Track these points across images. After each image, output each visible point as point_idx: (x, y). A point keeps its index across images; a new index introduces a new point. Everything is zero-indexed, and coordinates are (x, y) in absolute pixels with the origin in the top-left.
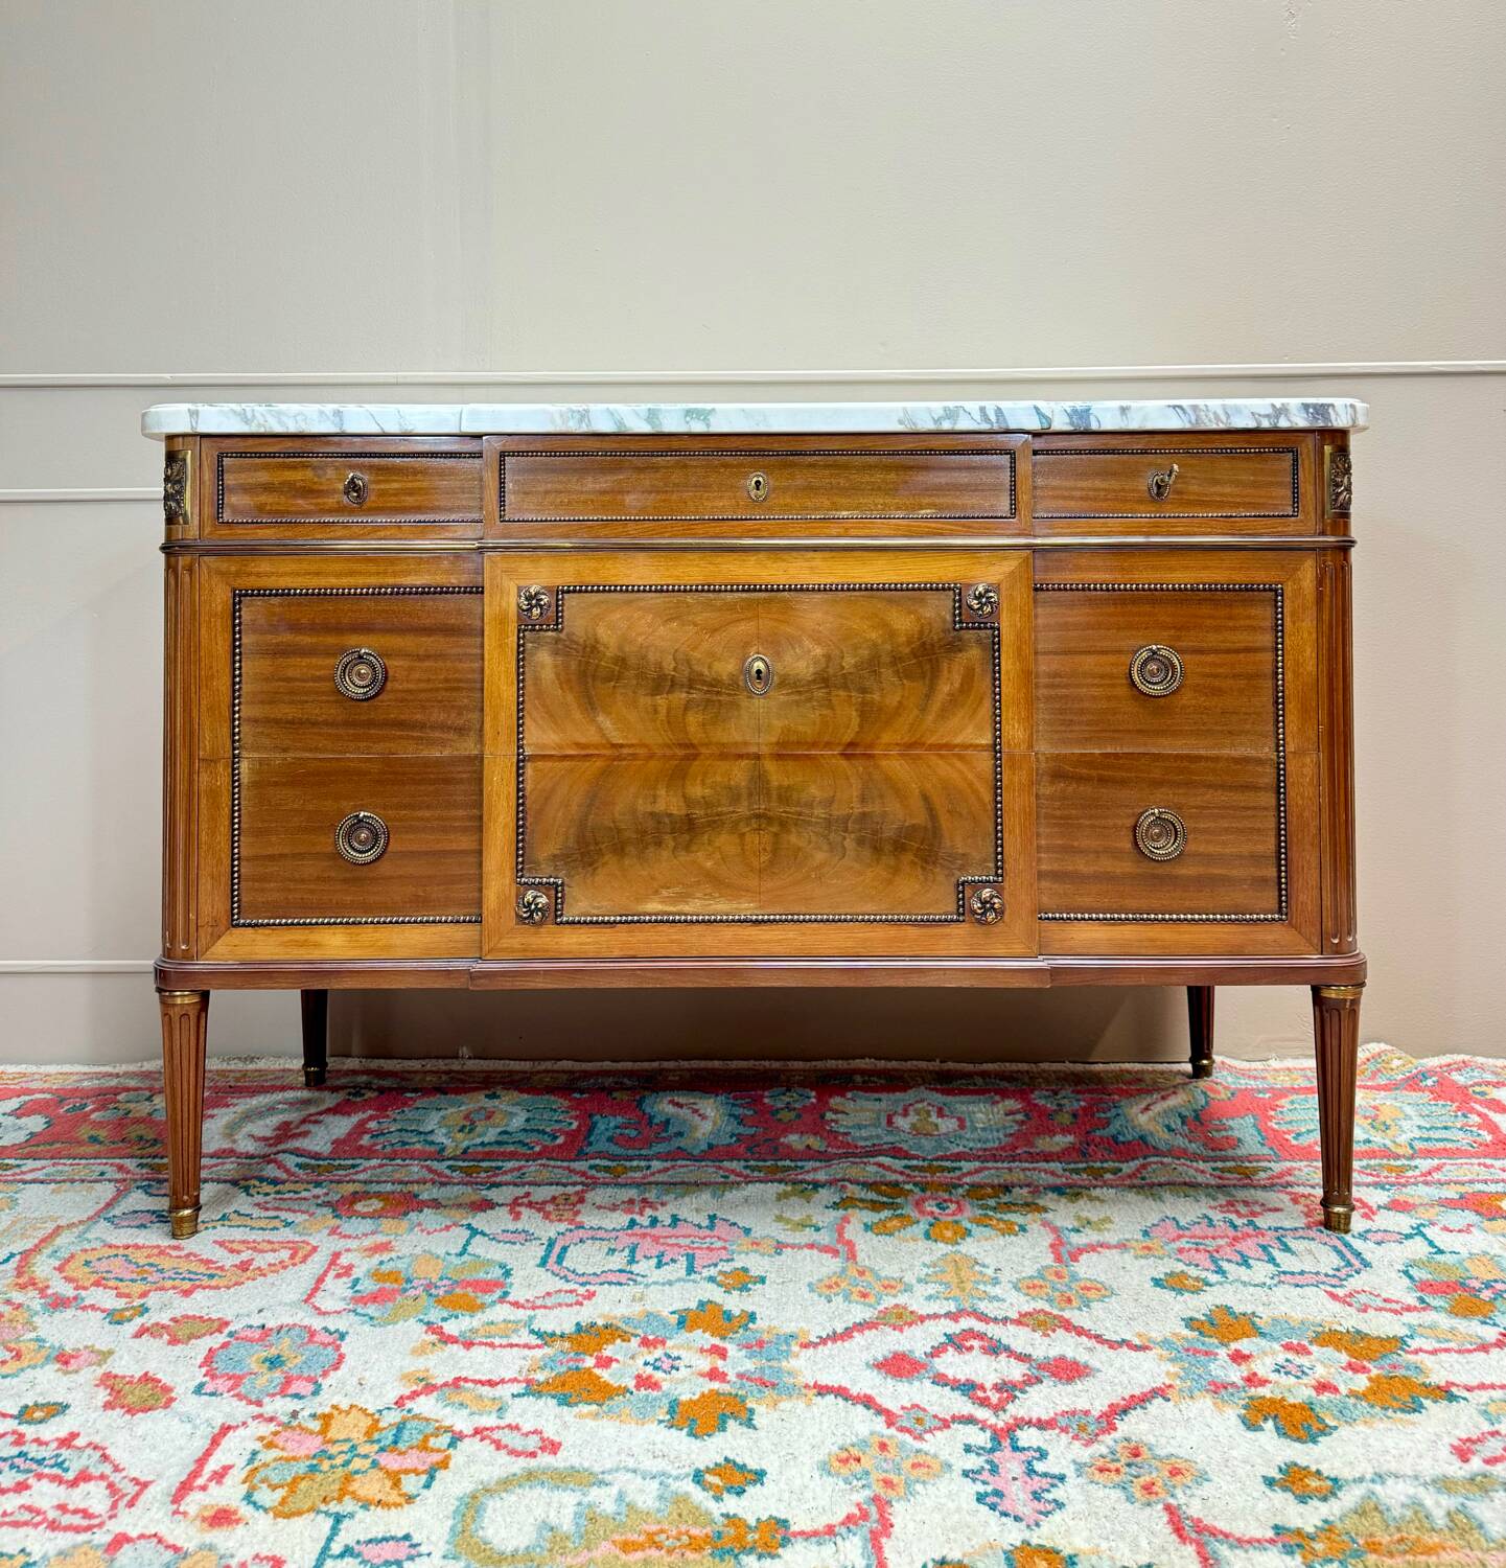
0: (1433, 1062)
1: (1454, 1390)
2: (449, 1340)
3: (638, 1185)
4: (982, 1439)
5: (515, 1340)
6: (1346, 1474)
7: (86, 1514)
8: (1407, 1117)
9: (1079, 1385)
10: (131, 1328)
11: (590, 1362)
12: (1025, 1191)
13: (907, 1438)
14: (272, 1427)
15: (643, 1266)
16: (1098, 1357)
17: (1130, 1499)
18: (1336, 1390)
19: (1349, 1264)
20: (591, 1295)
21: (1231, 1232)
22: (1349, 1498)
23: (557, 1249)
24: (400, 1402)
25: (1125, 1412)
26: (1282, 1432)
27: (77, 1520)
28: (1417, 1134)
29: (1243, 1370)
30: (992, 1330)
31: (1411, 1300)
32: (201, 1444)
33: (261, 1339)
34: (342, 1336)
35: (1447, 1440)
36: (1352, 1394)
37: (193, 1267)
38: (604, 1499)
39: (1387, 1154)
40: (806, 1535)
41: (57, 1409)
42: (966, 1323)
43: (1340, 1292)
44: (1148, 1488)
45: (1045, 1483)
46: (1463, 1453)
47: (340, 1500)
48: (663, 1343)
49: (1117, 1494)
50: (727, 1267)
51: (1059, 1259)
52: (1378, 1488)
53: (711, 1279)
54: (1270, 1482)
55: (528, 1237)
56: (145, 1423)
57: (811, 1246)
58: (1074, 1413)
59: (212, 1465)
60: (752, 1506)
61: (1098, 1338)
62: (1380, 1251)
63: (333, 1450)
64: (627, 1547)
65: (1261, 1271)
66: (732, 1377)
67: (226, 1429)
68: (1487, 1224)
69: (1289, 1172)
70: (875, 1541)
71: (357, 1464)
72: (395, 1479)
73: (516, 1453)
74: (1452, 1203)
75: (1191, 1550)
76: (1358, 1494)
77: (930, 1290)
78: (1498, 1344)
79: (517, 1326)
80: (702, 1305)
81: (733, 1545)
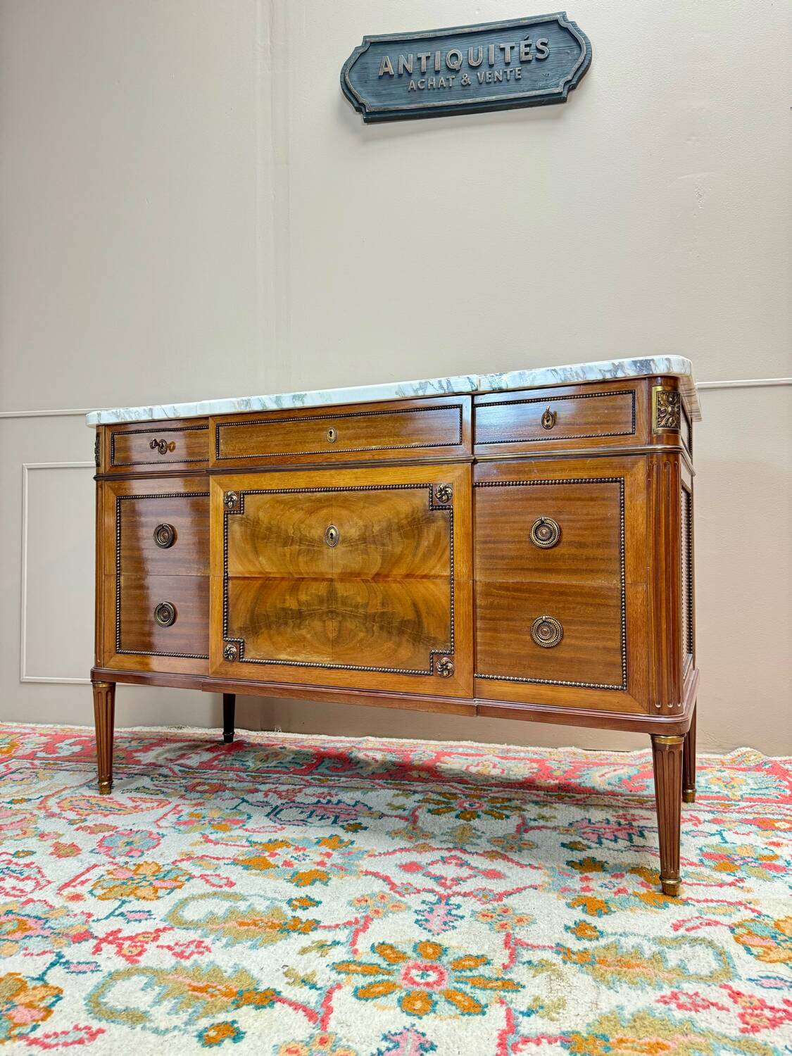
1: (689, 901)
2: (210, 841)
3: (329, 787)
4: (433, 899)
5: (239, 843)
6: (610, 931)
7: (22, 891)
8: (749, 784)
9: (494, 881)
10: (76, 826)
11: (267, 854)
12: (518, 802)
13: (397, 896)
14: (115, 867)
15: (313, 819)
16: (512, 871)
17: (491, 929)
18: (626, 893)
20: (282, 829)
21: (616, 827)
22: (604, 941)
23: (277, 810)
24: (174, 862)
25: (510, 894)
26: (584, 910)
27: (18, 893)
28: (749, 791)
29: (585, 884)
30: (465, 857)
31: (696, 860)
32: (81, 870)
33: (128, 834)
34: (163, 836)
35: (672, 921)
36: (634, 895)
37: (113, 806)
38: (243, 906)
40: (325, 927)
41: (31, 852)
42: (455, 853)
44: (503, 926)
45: (452, 918)
46: (676, 927)
47: (128, 896)
48: (305, 849)
49: (487, 927)
50: (351, 822)
51: (518, 831)
53: (342, 826)
54: (567, 928)
55: (267, 804)
57: (397, 817)
58: (484, 891)
59: (83, 878)
60: (307, 914)
63: (136, 877)
64: (241, 924)
65: (621, 844)
66: (328, 865)
67: (95, 866)
68: (761, 832)
70: (356, 933)
71: (144, 883)
72: (156, 891)
73: (213, 885)
74: (747, 822)
75: (508, 952)
76: (612, 939)
77: (445, 838)
78: (730, 885)
79: (242, 838)
80: (331, 836)
81: (290, 928)
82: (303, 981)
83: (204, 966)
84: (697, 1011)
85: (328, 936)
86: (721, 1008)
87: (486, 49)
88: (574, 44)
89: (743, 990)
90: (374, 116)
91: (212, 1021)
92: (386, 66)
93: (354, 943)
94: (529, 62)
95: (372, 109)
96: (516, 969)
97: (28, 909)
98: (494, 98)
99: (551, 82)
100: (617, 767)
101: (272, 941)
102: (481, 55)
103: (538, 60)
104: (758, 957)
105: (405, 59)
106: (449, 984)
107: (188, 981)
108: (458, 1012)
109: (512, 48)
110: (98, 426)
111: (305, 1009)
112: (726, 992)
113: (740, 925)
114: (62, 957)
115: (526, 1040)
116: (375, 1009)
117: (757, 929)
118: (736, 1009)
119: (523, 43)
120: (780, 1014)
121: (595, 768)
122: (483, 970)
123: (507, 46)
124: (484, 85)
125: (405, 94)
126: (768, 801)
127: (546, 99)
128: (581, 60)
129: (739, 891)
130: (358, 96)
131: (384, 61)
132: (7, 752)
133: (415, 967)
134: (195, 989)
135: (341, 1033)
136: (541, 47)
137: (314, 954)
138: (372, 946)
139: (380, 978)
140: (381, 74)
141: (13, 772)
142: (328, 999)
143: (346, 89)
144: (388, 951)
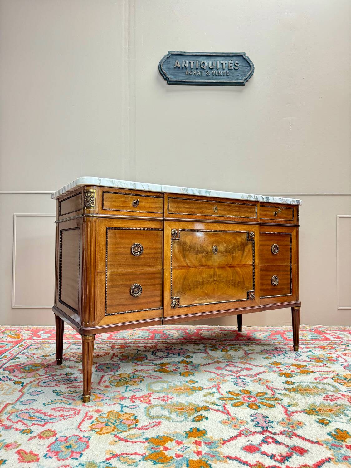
0: (315, 327)
1: (315, 372)
2: (138, 365)
3: (167, 344)
4: (235, 377)
6: (296, 382)
8: (309, 335)
9: (250, 371)
12: (238, 345)
13: (222, 377)
14: (111, 376)
15: (170, 355)
16: (254, 367)
17: (260, 385)
18: (295, 372)
19: (298, 355)
20: (162, 359)
21: (277, 351)
22: (296, 385)
23: (154, 353)
24: (132, 373)
25: (259, 374)
26: (285, 377)
28: (311, 337)
29: (279, 369)
30: (234, 364)
31: (309, 360)
32: (99, 378)
33: (105, 365)
34: (119, 364)
35: (313, 378)
36: (297, 372)
38: (172, 384)
39: (305, 340)
40: (206, 388)
41: (72, 374)
42: (230, 363)
43: (296, 359)
44: (263, 383)
45: (245, 383)
46: (316, 379)
47: (126, 384)
48: (177, 365)
50: (186, 355)
51: (246, 354)
52: (301, 383)
53: (183, 357)
54: (283, 383)
55: (148, 351)
57: (201, 352)
58: (250, 374)
59: (103, 380)
60: (196, 385)
61: (254, 365)
62: (303, 354)
63: (123, 378)
64: (176, 390)
65: (282, 356)
66: (189, 369)
67: (103, 376)
68: (323, 350)
69: (287, 343)
70: (218, 389)
71: (128, 380)
72: (135, 382)
73: (155, 379)
74: (317, 347)
75: (270, 390)
76: (298, 384)
77: (223, 358)
78: (323, 366)
79: (150, 363)
80: (182, 360)
81: (194, 390)
82: (213, 404)
83: (175, 402)
84: (336, 400)
86: (342, 399)
87: (217, 62)
88: (248, 65)
89: (345, 394)
90: (172, 83)
91: (194, 417)
92: (177, 64)
93: (219, 392)
94: (232, 69)
95: (172, 80)
96: (276, 395)
98: (219, 81)
99: (240, 78)
101: (192, 394)
102: (214, 64)
103: (235, 69)
104: (343, 385)
105: (185, 62)
106: (259, 400)
107: (173, 407)
108: (268, 407)
109: (225, 63)
111: (220, 412)
112: (340, 395)
113: (334, 377)
114: (122, 405)
115: (293, 413)
116: (242, 409)
117: (339, 378)
118: (346, 399)
119: (230, 62)
121: (255, 333)
122: (266, 396)
123: (224, 63)
124: (215, 76)
125: (185, 76)
127: (238, 84)
128: (251, 71)
129: (327, 368)
130: (166, 74)
131: (176, 62)
132: (18, 338)
133: (245, 397)
134: (179, 409)
135: (237, 416)
136: (236, 65)
137: (209, 396)
138: (226, 392)
139: (236, 401)
140: (175, 66)
141: (31, 345)
142: (225, 408)
143: (161, 72)
144: (233, 393)
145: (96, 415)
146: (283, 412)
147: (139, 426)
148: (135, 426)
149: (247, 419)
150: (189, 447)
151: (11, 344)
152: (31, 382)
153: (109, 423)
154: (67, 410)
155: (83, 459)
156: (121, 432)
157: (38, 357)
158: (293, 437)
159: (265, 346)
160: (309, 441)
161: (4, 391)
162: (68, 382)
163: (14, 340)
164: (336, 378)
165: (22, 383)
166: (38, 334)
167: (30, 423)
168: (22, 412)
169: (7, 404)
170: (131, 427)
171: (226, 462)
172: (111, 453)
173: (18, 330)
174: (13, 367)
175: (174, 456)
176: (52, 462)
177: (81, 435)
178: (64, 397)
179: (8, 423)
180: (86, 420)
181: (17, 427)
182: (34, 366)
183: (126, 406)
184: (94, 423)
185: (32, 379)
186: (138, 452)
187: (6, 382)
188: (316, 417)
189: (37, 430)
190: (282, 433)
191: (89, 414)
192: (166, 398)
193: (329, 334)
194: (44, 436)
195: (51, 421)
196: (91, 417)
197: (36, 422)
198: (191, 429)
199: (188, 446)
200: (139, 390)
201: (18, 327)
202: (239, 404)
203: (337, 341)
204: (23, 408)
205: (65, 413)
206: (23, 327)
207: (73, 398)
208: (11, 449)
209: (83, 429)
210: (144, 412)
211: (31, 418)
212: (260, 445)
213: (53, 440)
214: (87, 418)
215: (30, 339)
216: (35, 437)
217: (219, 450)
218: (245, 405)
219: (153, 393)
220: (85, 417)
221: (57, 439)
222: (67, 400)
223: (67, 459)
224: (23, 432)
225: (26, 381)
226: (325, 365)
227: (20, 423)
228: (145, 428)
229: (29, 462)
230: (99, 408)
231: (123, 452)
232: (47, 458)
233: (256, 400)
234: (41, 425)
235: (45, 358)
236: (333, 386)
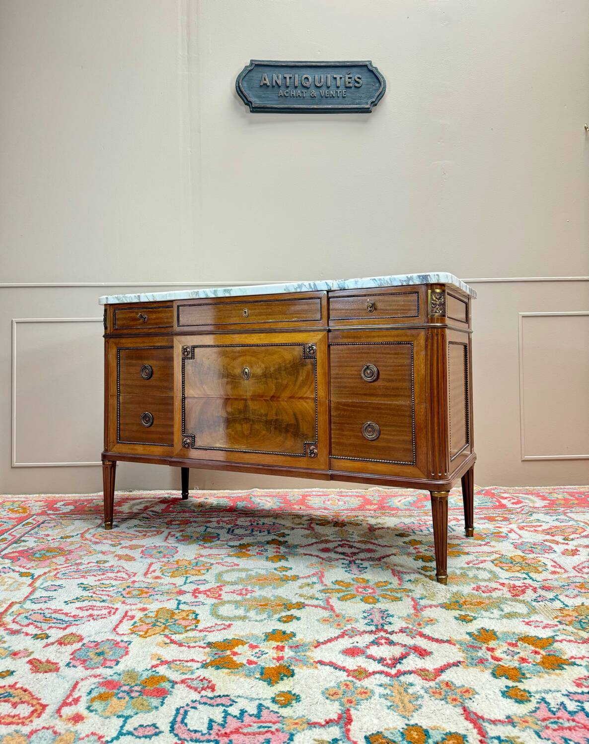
0: (487, 488)
1: (470, 553)
2: (206, 547)
4: (348, 562)
5: (224, 548)
7: (123, 578)
8: (476, 501)
9: (373, 553)
10: (118, 547)
11: (245, 551)
12: (362, 517)
13: (328, 562)
14: (164, 563)
15: (255, 533)
16: (378, 548)
20: (242, 539)
21: (418, 525)
23: (231, 530)
24: (195, 558)
25: (384, 557)
26: (423, 561)
27: (121, 579)
28: (477, 504)
29: (417, 550)
30: (352, 544)
32: (146, 566)
33: (155, 548)
34: (177, 547)
35: (465, 562)
37: (130, 535)
38: (253, 573)
40: (303, 578)
41: (105, 562)
42: (343, 542)
45: (362, 569)
46: (468, 563)
47: (186, 574)
48: (263, 547)
49: (380, 569)
50: (279, 533)
51: (370, 531)
53: (275, 535)
55: (222, 528)
56: (130, 563)
57: (302, 528)
58: (371, 557)
59: (151, 569)
60: (289, 573)
61: (379, 545)
62: (458, 528)
63: (181, 567)
64: (259, 580)
65: (425, 533)
66: (282, 552)
67: (152, 564)
68: (490, 522)
70: (321, 578)
71: (188, 569)
72: (199, 571)
73: (228, 566)
74: (482, 518)
75: (396, 578)
77: (334, 536)
78: (484, 545)
79: (224, 545)
80: (272, 540)
81: (285, 579)
82: (311, 598)
83: (257, 597)
84: (491, 592)
85: (309, 581)
86: (499, 589)
87: (327, 76)
88: (376, 80)
89: (505, 582)
90: (257, 109)
91: (280, 615)
92: (265, 80)
93: (322, 582)
94: (351, 87)
95: (256, 105)
96: (405, 584)
97: (137, 585)
98: (330, 106)
99: (364, 101)
100: (405, 497)
101: (282, 585)
102: (322, 80)
103: (355, 87)
104: (507, 570)
105: (277, 77)
106: (379, 592)
107: (254, 603)
108: (390, 601)
109: (341, 78)
110: (105, 305)
112: (498, 584)
113: (496, 560)
114: (180, 601)
115: (425, 607)
117: (504, 560)
118: (505, 589)
119: (347, 76)
120: (523, 588)
122: (389, 586)
123: (338, 77)
124: (324, 98)
125: (277, 98)
126: (488, 508)
127: (361, 110)
128: (380, 90)
129: (489, 548)
130: (248, 96)
131: (264, 77)
132: (24, 512)
133: (359, 587)
134: (261, 605)
135: (343, 612)
136: (357, 80)
137: (307, 588)
138: (332, 582)
139: (346, 593)
140: (262, 84)
141: (43, 523)
142: (328, 603)
143: (239, 91)
144: (341, 583)
145: (139, 615)
146: (411, 607)
147: (200, 627)
148: (194, 627)
149: (357, 616)
150: (267, 653)
151: (14, 522)
152: (45, 573)
153: (158, 624)
154: (98, 608)
155: (121, 667)
156: (175, 634)
157: (54, 539)
158: (417, 636)
159: (403, 518)
160: (437, 641)
161: (5, 587)
162: (100, 573)
163: (17, 515)
164: (500, 561)
165: (32, 575)
166: (55, 506)
167: (45, 626)
168: (34, 613)
169: (13, 603)
170: (188, 628)
171: (316, 668)
172: (158, 659)
173: (25, 501)
174: (17, 554)
175: (245, 662)
176: (77, 672)
177: (118, 639)
178: (94, 593)
179: (15, 627)
180: (125, 620)
181: (28, 632)
182: (48, 551)
183: (185, 603)
184: (136, 625)
185: (46, 570)
186: (196, 659)
187: (8, 575)
188: (457, 613)
189: (56, 634)
190: (401, 631)
191: (130, 614)
192: (244, 592)
193: (506, 498)
194: (66, 642)
195: (76, 623)
196: (133, 617)
197: (53, 625)
198: (274, 630)
199: (266, 651)
200: (205, 582)
201: (24, 496)
202: (349, 596)
203: (517, 508)
204: (36, 607)
205: (95, 613)
206: (31, 496)
207: (107, 593)
208: (20, 658)
209: (121, 633)
210: (209, 611)
211: (46, 620)
212: (368, 647)
213: (78, 645)
214: (126, 618)
215: (43, 513)
216: (53, 644)
217: (308, 654)
218: (358, 599)
219: (224, 585)
220: (124, 617)
221: (83, 645)
222: (100, 596)
223: (98, 667)
224: (36, 637)
225: (37, 572)
226: (486, 544)
227: (31, 626)
228: (209, 629)
229: (46, 672)
230: (145, 606)
231: (175, 659)
232: (70, 667)
233: (374, 592)
234: (61, 628)
235: (64, 540)
236: (491, 572)
